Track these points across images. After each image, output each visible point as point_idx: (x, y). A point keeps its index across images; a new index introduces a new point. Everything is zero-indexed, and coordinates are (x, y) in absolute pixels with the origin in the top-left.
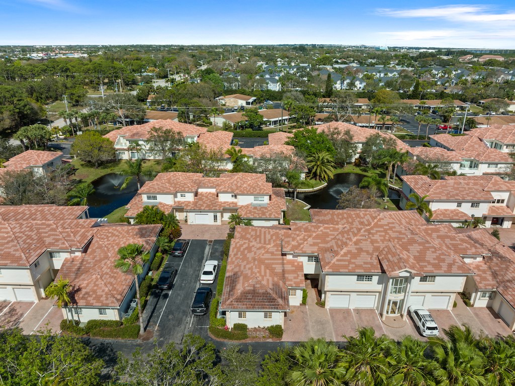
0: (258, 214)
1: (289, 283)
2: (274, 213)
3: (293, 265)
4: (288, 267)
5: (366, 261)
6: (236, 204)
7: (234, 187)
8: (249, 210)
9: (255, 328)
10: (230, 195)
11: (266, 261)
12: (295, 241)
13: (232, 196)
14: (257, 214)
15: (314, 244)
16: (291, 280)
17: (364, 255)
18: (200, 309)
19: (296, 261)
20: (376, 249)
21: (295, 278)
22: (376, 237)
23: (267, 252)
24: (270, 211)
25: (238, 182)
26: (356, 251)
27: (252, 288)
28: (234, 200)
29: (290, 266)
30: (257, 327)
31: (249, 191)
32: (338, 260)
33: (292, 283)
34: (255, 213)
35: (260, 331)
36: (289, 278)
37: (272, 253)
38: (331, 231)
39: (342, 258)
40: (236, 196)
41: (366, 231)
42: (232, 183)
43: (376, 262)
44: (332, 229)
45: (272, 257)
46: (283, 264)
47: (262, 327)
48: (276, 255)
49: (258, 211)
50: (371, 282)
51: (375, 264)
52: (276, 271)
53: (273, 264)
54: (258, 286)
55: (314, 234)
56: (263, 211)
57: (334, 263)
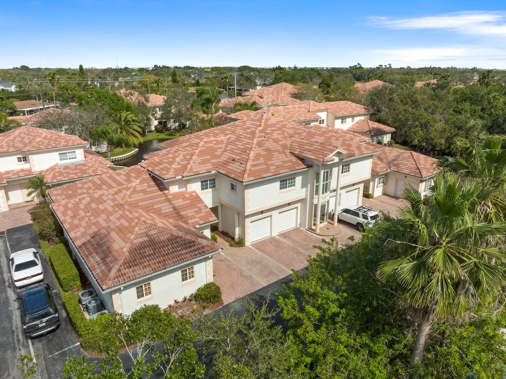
0: (76, 174)
1: (193, 221)
2: (99, 169)
3: (185, 199)
4: (179, 203)
5: (283, 160)
6: (30, 171)
7: (20, 145)
8: (58, 172)
9: (170, 306)
10: (15, 158)
11: (140, 204)
12: (176, 164)
13: (19, 160)
14: (73, 174)
15: (204, 162)
16: (193, 217)
17: (276, 154)
18: (45, 320)
19: (186, 192)
20: (284, 147)
21: (197, 213)
22: (275, 136)
23: (135, 192)
24: (92, 167)
25: (23, 138)
26: (265, 153)
27: (146, 239)
28: (24, 166)
29: (181, 200)
30: (172, 303)
31: (49, 144)
32: (252, 166)
33: (197, 220)
34: (68, 173)
35: (181, 307)
36: (189, 215)
37: (144, 192)
38: (215, 144)
39: (255, 163)
40: (25, 159)
41: (260, 132)
42: (13, 141)
43: (294, 159)
44: (214, 142)
45: (146, 196)
46: (169, 201)
47: (180, 299)
48: (151, 192)
49: (73, 170)
50: (294, 187)
51: (294, 160)
52: (163, 212)
53: (153, 204)
54: (153, 232)
55: (197, 151)
56: (80, 169)
57: (250, 170)
